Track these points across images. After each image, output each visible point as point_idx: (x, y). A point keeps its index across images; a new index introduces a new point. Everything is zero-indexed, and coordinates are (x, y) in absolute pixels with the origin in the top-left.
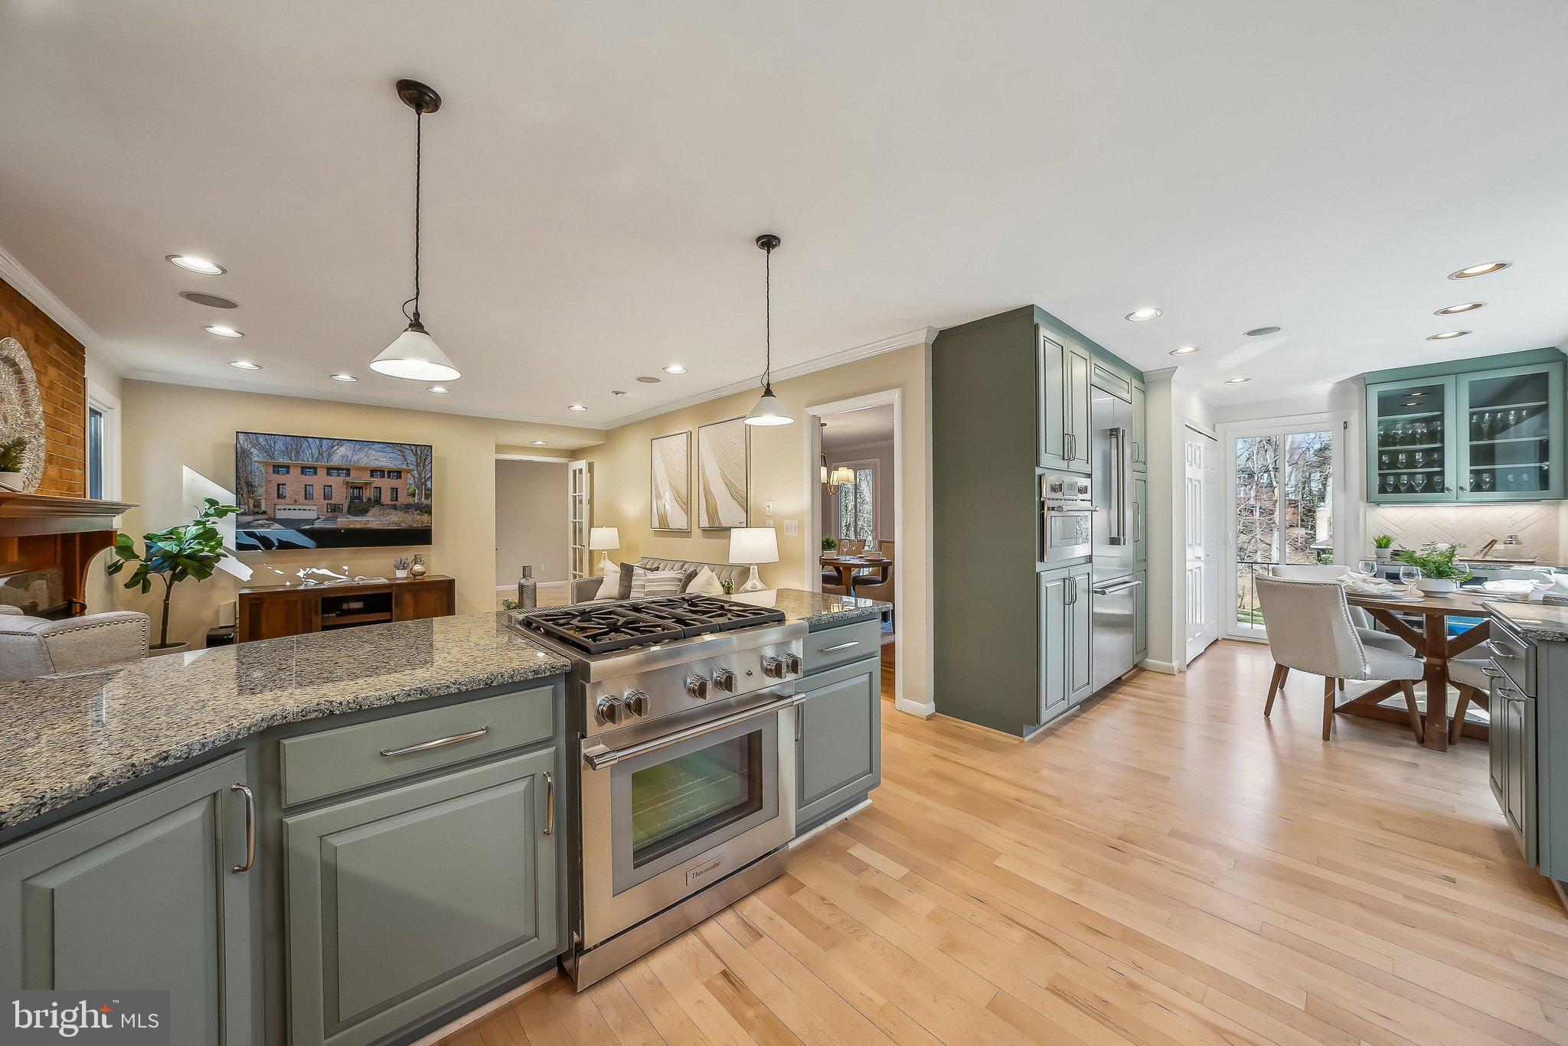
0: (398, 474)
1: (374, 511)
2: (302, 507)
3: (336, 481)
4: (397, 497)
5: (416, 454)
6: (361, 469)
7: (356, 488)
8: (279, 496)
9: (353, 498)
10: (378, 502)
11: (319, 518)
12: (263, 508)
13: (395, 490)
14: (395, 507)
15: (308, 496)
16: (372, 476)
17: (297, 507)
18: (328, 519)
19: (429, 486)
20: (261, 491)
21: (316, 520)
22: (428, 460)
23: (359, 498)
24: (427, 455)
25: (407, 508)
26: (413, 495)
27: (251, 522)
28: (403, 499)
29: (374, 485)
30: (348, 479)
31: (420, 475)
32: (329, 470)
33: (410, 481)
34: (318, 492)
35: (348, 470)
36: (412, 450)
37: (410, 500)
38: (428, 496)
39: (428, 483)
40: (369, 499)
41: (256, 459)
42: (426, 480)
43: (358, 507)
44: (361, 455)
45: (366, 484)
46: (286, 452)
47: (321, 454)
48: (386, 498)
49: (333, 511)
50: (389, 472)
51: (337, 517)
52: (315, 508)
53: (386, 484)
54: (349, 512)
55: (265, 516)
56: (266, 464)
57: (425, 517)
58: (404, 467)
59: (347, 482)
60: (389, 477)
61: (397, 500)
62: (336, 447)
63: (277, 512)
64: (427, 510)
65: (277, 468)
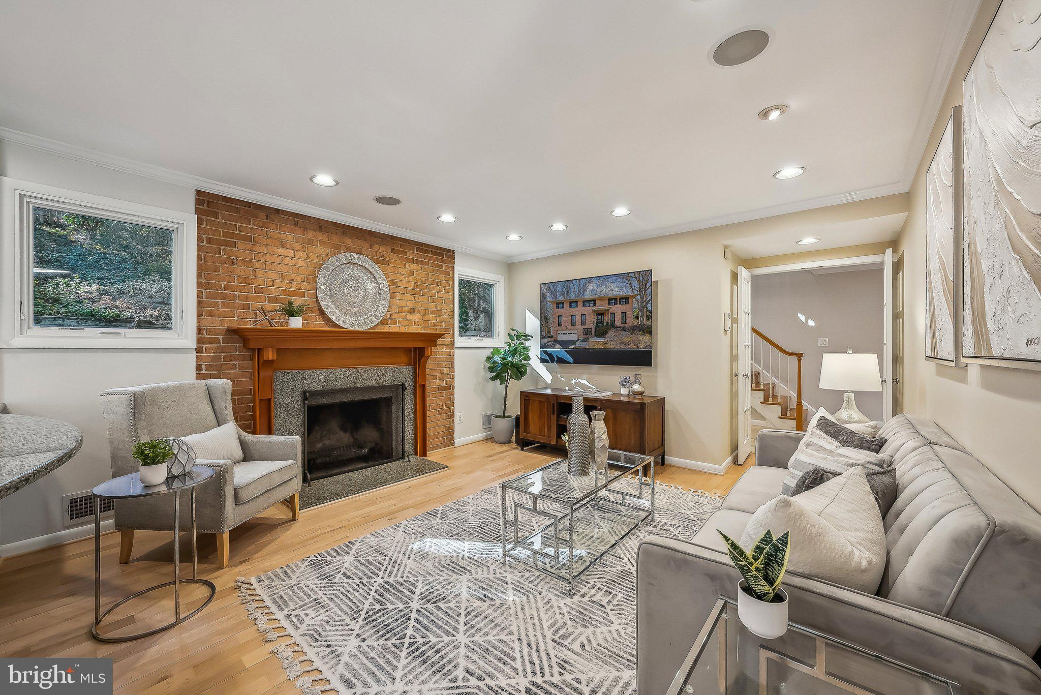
0: (625, 300)
1: (611, 333)
2: (570, 332)
3: (588, 310)
4: (626, 320)
5: (639, 281)
6: (602, 299)
7: (599, 314)
8: (560, 325)
9: (598, 323)
10: (612, 325)
11: (579, 340)
12: (552, 334)
13: (624, 314)
14: (624, 329)
15: (573, 324)
16: (609, 304)
17: (567, 332)
18: (584, 341)
19: (649, 308)
20: (551, 321)
21: (577, 341)
22: (648, 285)
23: (601, 322)
24: (647, 280)
25: (634, 329)
26: (637, 317)
27: (546, 344)
28: (631, 322)
29: (610, 311)
30: (595, 308)
31: (642, 298)
32: (585, 302)
33: (634, 303)
34: (578, 320)
35: (594, 301)
36: (636, 278)
37: (635, 322)
38: (649, 317)
39: (649, 305)
40: (608, 323)
41: (548, 300)
42: (647, 303)
43: (601, 331)
44: (602, 288)
45: (606, 311)
46: (562, 293)
47: (579, 291)
48: (618, 323)
49: (587, 334)
50: (621, 299)
51: (588, 339)
52: (576, 332)
53: (617, 309)
54: (595, 335)
55: (553, 339)
56: (553, 302)
57: (647, 338)
58: (631, 293)
59: (594, 311)
60: (620, 304)
61: (626, 323)
62: (587, 285)
63: (559, 336)
64: (648, 330)
65: (559, 304)
